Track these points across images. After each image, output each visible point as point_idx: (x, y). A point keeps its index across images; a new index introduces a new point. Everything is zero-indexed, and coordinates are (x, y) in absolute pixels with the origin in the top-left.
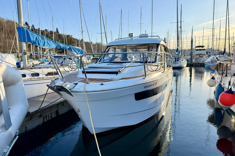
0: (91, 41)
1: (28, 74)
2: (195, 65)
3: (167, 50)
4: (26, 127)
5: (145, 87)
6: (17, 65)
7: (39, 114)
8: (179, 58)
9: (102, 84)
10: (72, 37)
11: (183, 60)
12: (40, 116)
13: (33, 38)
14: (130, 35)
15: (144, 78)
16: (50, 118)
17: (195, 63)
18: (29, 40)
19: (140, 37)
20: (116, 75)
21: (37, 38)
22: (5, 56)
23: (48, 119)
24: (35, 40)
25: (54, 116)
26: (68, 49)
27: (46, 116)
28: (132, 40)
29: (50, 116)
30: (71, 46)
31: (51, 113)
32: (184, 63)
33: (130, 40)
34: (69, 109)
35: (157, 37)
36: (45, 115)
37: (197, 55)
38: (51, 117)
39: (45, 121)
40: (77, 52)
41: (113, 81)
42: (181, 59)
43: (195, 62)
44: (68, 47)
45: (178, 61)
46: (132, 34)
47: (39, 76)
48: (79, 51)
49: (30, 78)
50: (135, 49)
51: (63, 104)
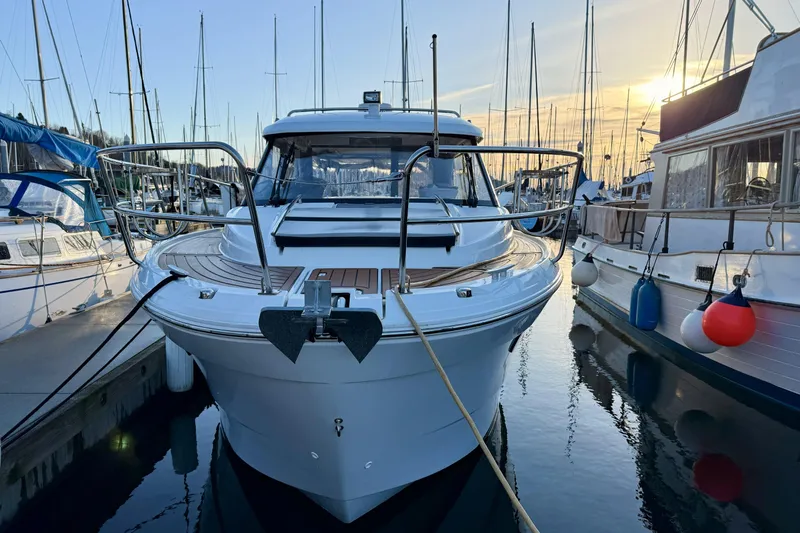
16: (50, 477)
20: (444, 250)
23: (40, 480)
25: (66, 459)
26: (38, 143)
27: (35, 470)
29: (49, 467)
31: (56, 452)
34: (120, 417)
36: (30, 467)
38: (55, 467)
39: (31, 492)
44: (39, 135)
46: (379, 93)
51: (104, 396)
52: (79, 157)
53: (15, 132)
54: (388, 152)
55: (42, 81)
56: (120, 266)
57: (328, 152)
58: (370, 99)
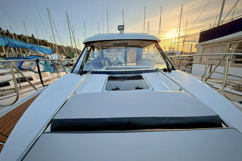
0: (63, 45)
26: (30, 48)
28: (122, 34)
30: (33, 45)
52: (45, 52)
53: (20, 45)
54: (124, 47)
55: (54, 36)
56: (54, 81)
57: (108, 48)
58: (120, 28)
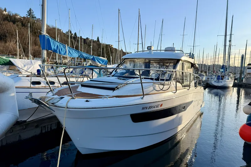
1: (43, 82)
2: (245, 86)
3: (195, 67)
4: (20, 136)
5: (143, 108)
6: (37, 72)
7: (36, 124)
8: (224, 77)
9: (87, 101)
10: (112, 46)
11: (228, 79)
12: (37, 127)
13: (54, 46)
14: (149, 48)
15: (142, 98)
16: (49, 130)
17: (244, 84)
18: (50, 48)
19: (165, 50)
20: (112, 91)
21: (59, 46)
22: (34, 63)
23: (46, 130)
24: (56, 48)
25: (54, 127)
26: (92, 59)
27: (45, 127)
28: (150, 53)
29: (49, 127)
30: (94, 56)
31: (52, 124)
32: (230, 82)
33: (148, 53)
35: (179, 52)
36: (44, 125)
37: (248, 74)
38: (51, 128)
39: (44, 131)
40: (101, 63)
41: (102, 98)
42: (227, 78)
43: (245, 82)
44: (92, 57)
45: (222, 79)
46: (151, 46)
47: (54, 85)
48: (103, 62)
49: (44, 86)
50: (162, 63)
55: (119, 42)
